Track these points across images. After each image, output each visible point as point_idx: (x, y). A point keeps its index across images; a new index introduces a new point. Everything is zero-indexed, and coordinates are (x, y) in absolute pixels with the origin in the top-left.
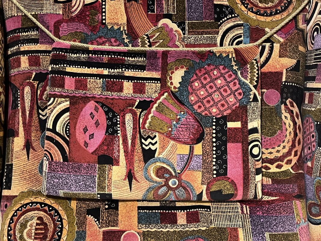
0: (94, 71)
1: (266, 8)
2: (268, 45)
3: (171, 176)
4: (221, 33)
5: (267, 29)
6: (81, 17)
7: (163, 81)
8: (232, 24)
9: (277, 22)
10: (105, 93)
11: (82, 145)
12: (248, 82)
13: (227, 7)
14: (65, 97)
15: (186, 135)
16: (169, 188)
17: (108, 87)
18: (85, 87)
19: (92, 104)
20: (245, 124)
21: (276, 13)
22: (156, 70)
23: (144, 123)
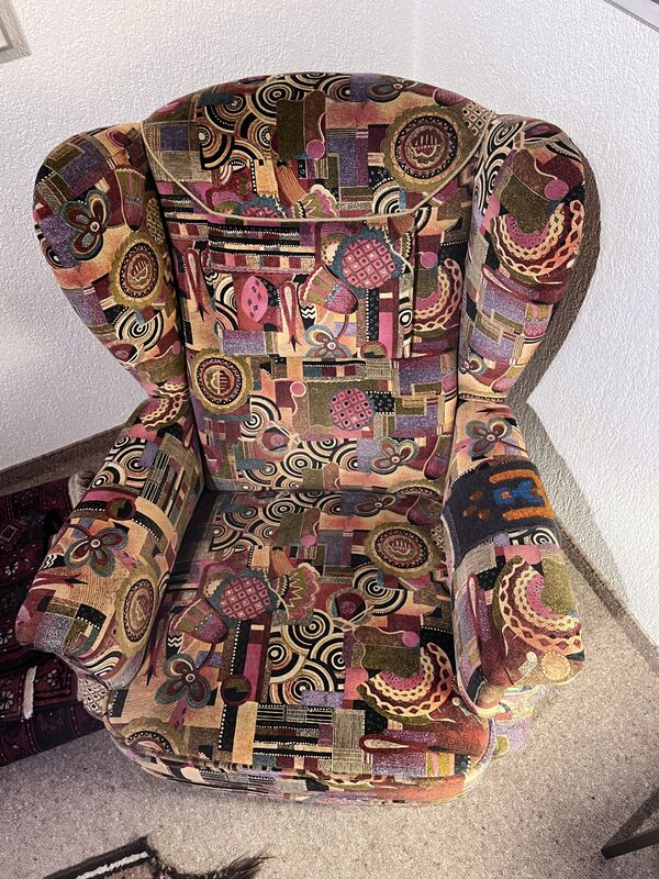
0: (251, 247)
1: (425, 169)
2: (425, 209)
3: (330, 340)
4: (376, 199)
5: (425, 193)
6: (231, 185)
7: (317, 255)
8: (387, 189)
9: (436, 185)
10: (263, 268)
11: (249, 315)
12: (400, 255)
13: (382, 169)
14: (228, 273)
15: (342, 306)
16: (328, 350)
17: (266, 263)
18: (244, 263)
19: (252, 279)
20: (396, 294)
21: (436, 174)
22: (310, 245)
23: (302, 295)
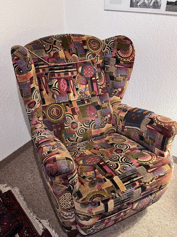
0: (61, 71)
1: (95, 48)
2: (97, 57)
3: (83, 93)
4: (87, 56)
5: (96, 54)
7: (77, 71)
8: (89, 54)
9: (98, 52)
10: (65, 76)
11: (63, 90)
12: (95, 68)
13: (87, 49)
14: (56, 79)
15: (84, 83)
16: (83, 96)
17: (65, 74)
18: (60, 75)
19: (62, 79)
20: (96, 78)
21: (98, 49)
22: (75, 68)
23: (75, 82)
